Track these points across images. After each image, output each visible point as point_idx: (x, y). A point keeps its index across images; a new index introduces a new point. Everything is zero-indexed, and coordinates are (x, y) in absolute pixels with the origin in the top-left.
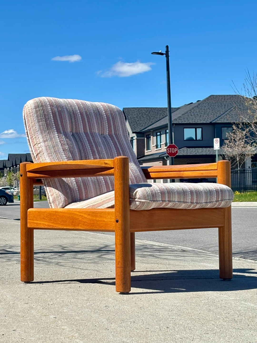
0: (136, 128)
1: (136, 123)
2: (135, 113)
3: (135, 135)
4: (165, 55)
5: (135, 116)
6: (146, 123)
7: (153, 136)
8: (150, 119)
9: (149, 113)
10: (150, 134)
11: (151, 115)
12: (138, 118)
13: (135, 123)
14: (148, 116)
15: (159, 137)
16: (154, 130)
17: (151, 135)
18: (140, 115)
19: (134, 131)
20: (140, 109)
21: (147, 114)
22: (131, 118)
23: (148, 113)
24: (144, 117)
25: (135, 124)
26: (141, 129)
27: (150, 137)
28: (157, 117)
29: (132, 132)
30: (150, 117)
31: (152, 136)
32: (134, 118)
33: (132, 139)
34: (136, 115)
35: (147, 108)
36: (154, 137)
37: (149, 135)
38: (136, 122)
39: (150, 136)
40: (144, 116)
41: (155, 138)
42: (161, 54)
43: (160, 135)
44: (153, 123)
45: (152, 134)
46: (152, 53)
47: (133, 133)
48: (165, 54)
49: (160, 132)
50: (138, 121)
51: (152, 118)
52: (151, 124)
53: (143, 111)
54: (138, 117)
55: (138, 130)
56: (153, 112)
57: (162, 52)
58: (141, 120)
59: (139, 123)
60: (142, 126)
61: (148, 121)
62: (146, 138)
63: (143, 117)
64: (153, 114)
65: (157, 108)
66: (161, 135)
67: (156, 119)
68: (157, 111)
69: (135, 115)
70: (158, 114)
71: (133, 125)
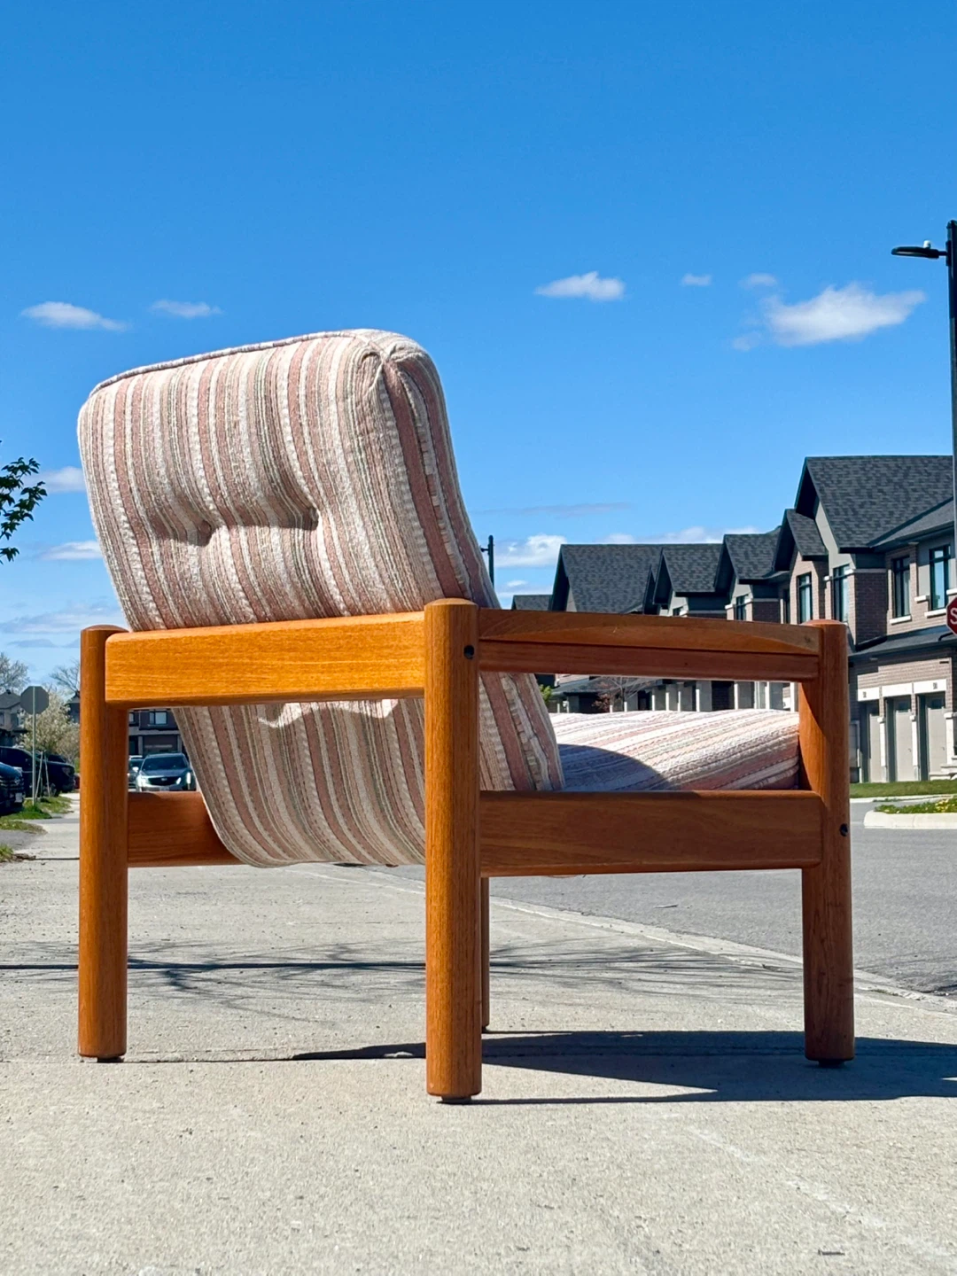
0: (854, 532)
1: (855, 513)
2: (852, 477)
3: (848, 559)
4: (943, 259)
5: (849, 490)
6: (891, 513)
7: (919, 565)
8: (908, 499)
9: (906, 475)
10: (908, 556)
11: (911, 484)
12: (861, 497)
13: (850, 513)
14: (901, 487)
15: (939, 567)
16: (922, 542)
17: (910, 559)
18: (869, 486)
19: (847, 545)
20: (869, 462)
21: (896, 479)
22: (833, 494)
23: (900, 476)
24: (884, 493)
25: (848, 520)
26: (871, 535)
27: (908, 568)
28: (936, 493)
29: (837, 549)
30: (906, 492)
31: (912, 562)
32: (848, 494)
33: (837, 576)
34: (855, 483)
35: (895, 458)
36: (920, 568)
37: (901, 559)
38: (853, 510)
39: (905, 565)
40: (886, 489)
41: (925, 569)
42: (931, 253)
43: (945, 560)
44: (919, 512)
45: (913, 556)
46: (895, 252)
47: (843, 551)
48: (943, 254)
49: (945, 549)
50: (862, 506)
51: (916, 495)
52: (911, 517)
53: (883, 470)
54: (864, 492)
55: (862, 541)
56: (920, 473)
57: (932, 248)
58: (874, 503)
59: (864, 516)
60: (878, 525)
61: (901, 506)
62: (890, 572)
63: (881, 491)
64: (920, 481)
65: (936, 457)
66: (950, 558)
67: (930, 499)
68: (935, 468)
69: (850, 482)
70: (938, 481)
71: (842, 523)
